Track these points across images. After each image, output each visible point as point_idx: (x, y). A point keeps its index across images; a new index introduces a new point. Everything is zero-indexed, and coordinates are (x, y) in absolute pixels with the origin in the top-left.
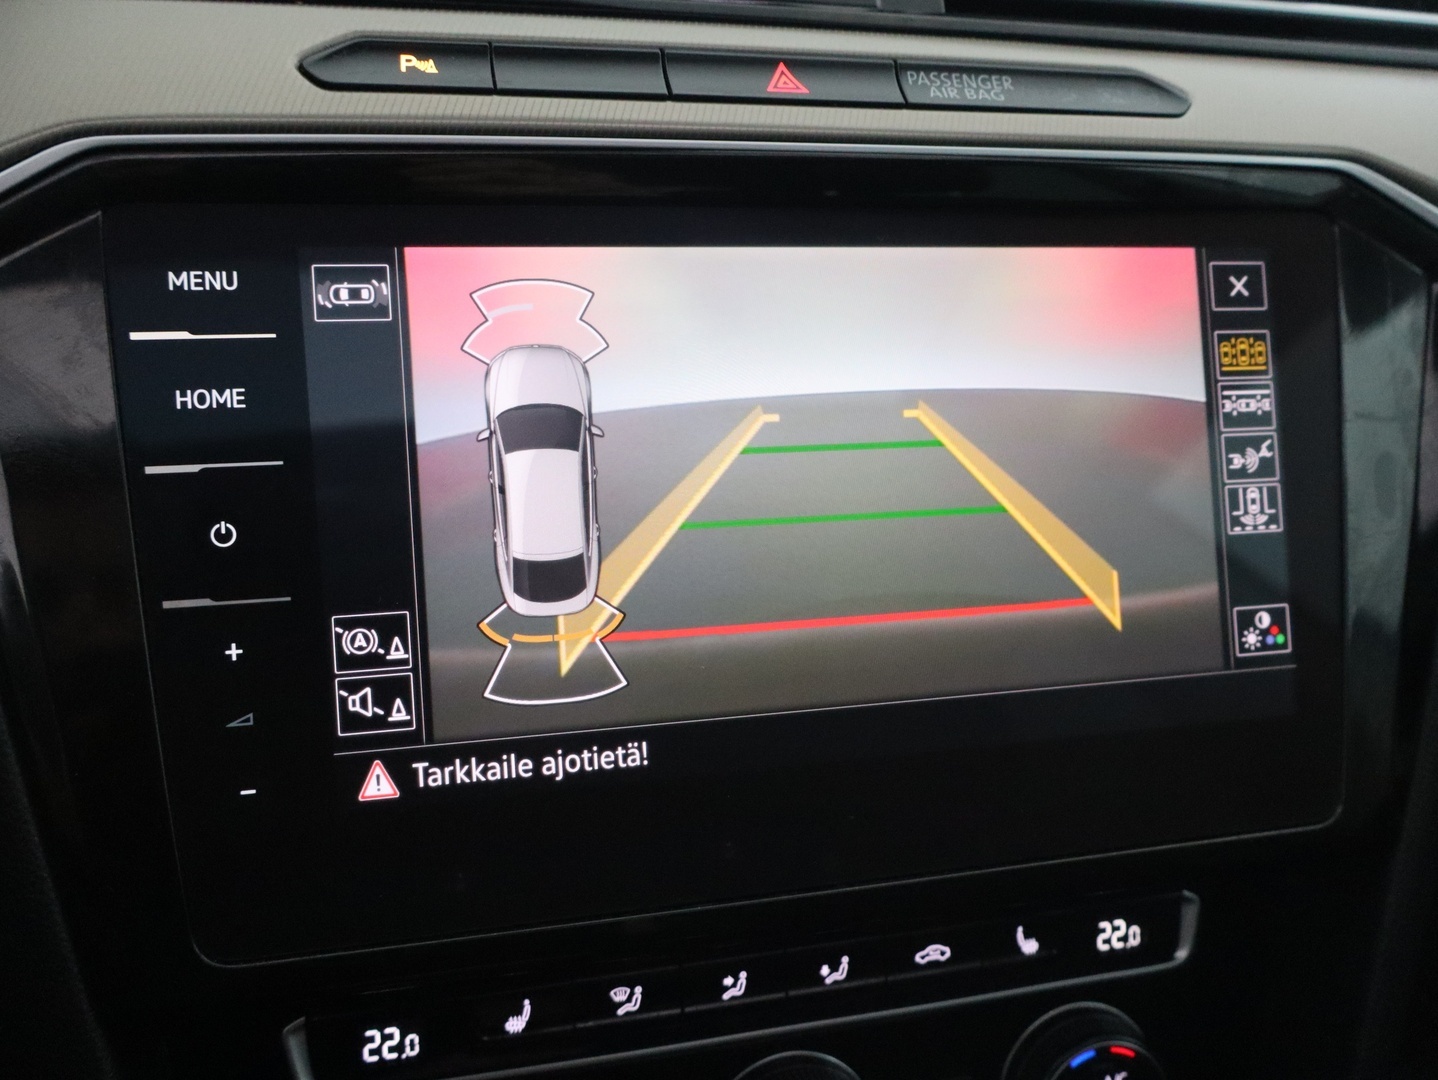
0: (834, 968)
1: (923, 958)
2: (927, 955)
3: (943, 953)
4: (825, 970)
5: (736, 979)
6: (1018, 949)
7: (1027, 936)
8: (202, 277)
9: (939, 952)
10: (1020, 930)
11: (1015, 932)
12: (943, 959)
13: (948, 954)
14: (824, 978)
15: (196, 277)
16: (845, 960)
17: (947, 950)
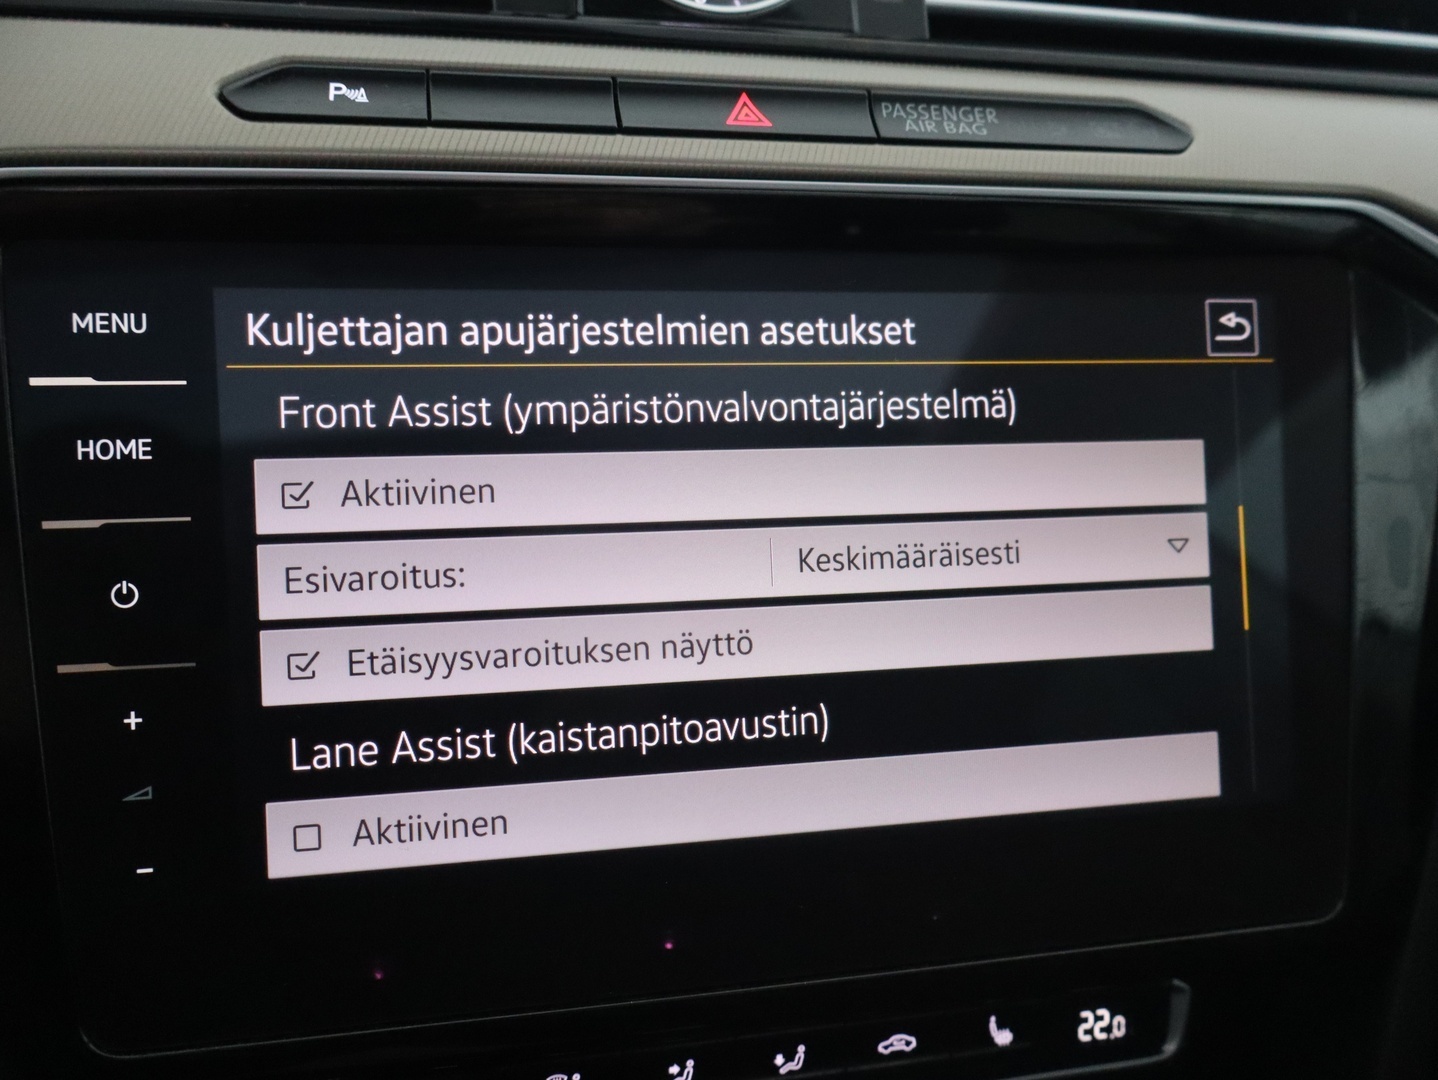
0: (789, 1058)
1: (886, 1048)
2: (891, 1045)
3: (908, 1043)
4: (779, 1060)
5: (683, 1067)
6: (991, 1040)
7: (1000, 1026)
8: (109, 319)
9: (903, 1042)
10: (993, 1019)
11: (988, 1022)
12: (908, 1049)
13: (914, 1044)
14: (778, 1068)
15: (102, 319)
16: (801, 1048)
17: (913, 1040)
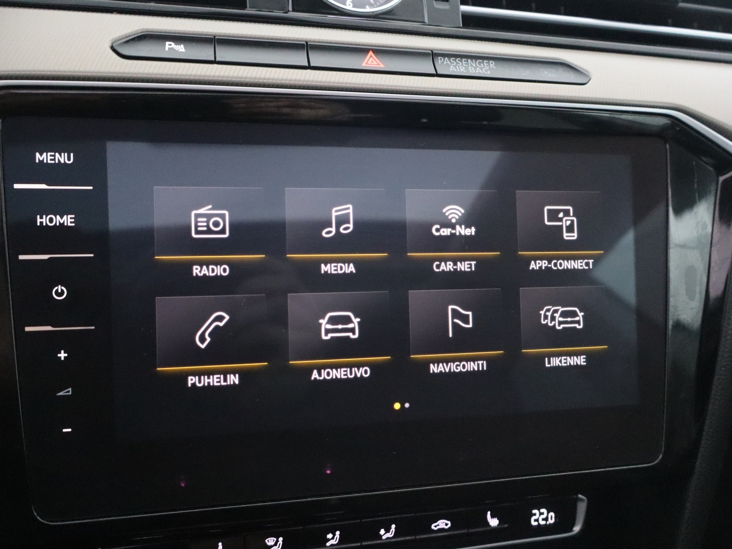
0: (387, 531)
1: (436, 526)
2: (438, 525)
3: (447, 525)
4: (382, 532)
5: (334, 535)
6: (488, 523)
7: (492, 517)
8: (54, 156)
9: (444, 524)
10: (489, 513)
11: (487, 514)
12: (446, 527)
13: (449, 525)
14: (381, 536)
15: (51, 156)
16: (393, 526)
17: (449, 522)
